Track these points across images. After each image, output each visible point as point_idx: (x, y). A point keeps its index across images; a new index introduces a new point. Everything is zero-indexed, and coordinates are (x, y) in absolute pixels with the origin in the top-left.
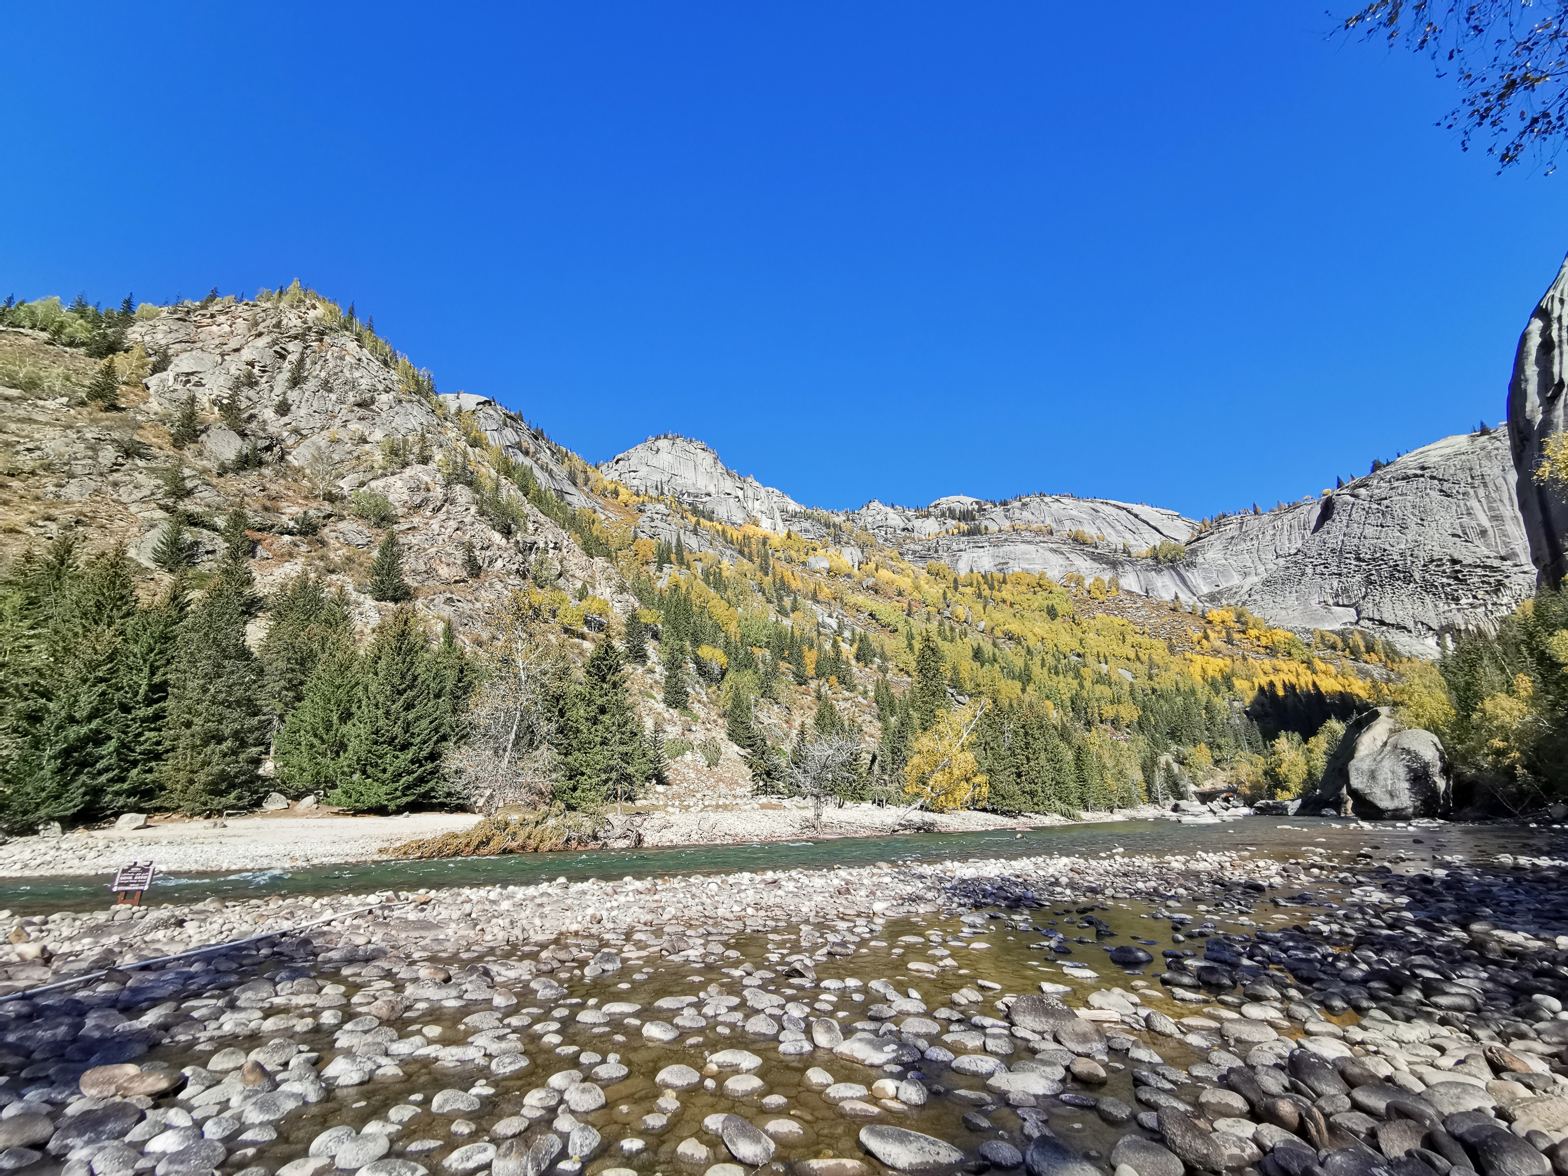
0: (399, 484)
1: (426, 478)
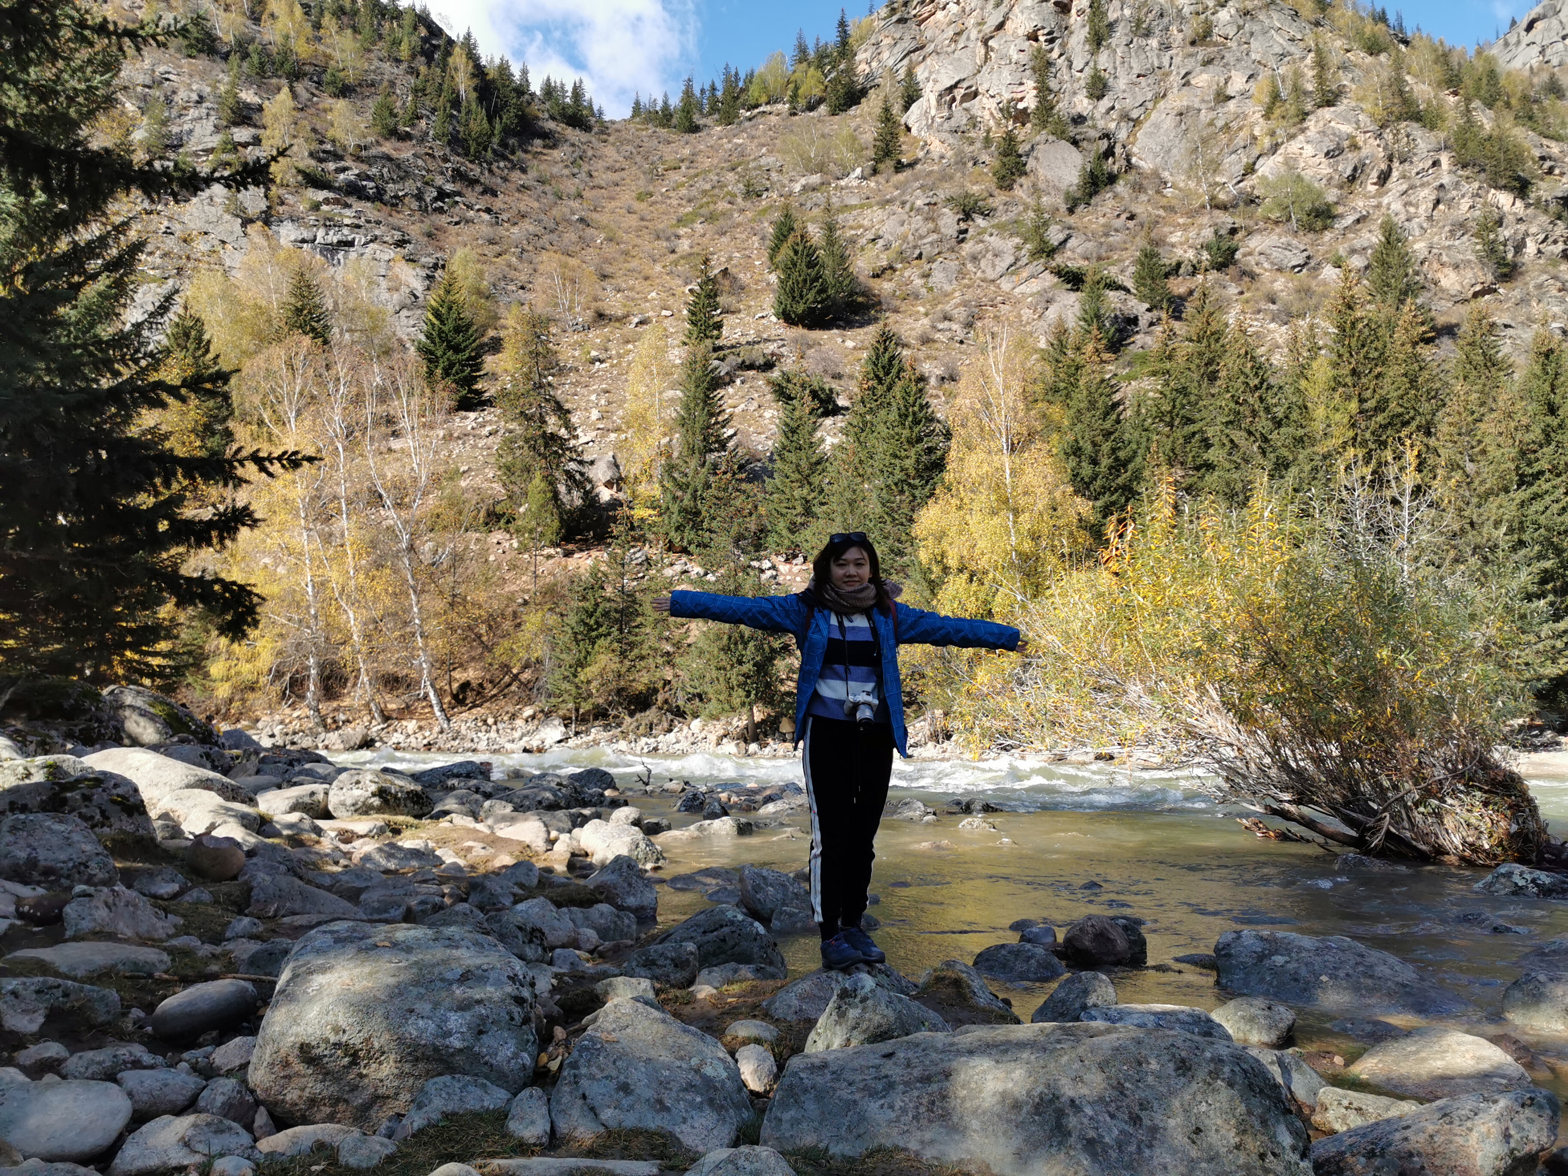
0: (1309, 150)
1: (1346, 129)
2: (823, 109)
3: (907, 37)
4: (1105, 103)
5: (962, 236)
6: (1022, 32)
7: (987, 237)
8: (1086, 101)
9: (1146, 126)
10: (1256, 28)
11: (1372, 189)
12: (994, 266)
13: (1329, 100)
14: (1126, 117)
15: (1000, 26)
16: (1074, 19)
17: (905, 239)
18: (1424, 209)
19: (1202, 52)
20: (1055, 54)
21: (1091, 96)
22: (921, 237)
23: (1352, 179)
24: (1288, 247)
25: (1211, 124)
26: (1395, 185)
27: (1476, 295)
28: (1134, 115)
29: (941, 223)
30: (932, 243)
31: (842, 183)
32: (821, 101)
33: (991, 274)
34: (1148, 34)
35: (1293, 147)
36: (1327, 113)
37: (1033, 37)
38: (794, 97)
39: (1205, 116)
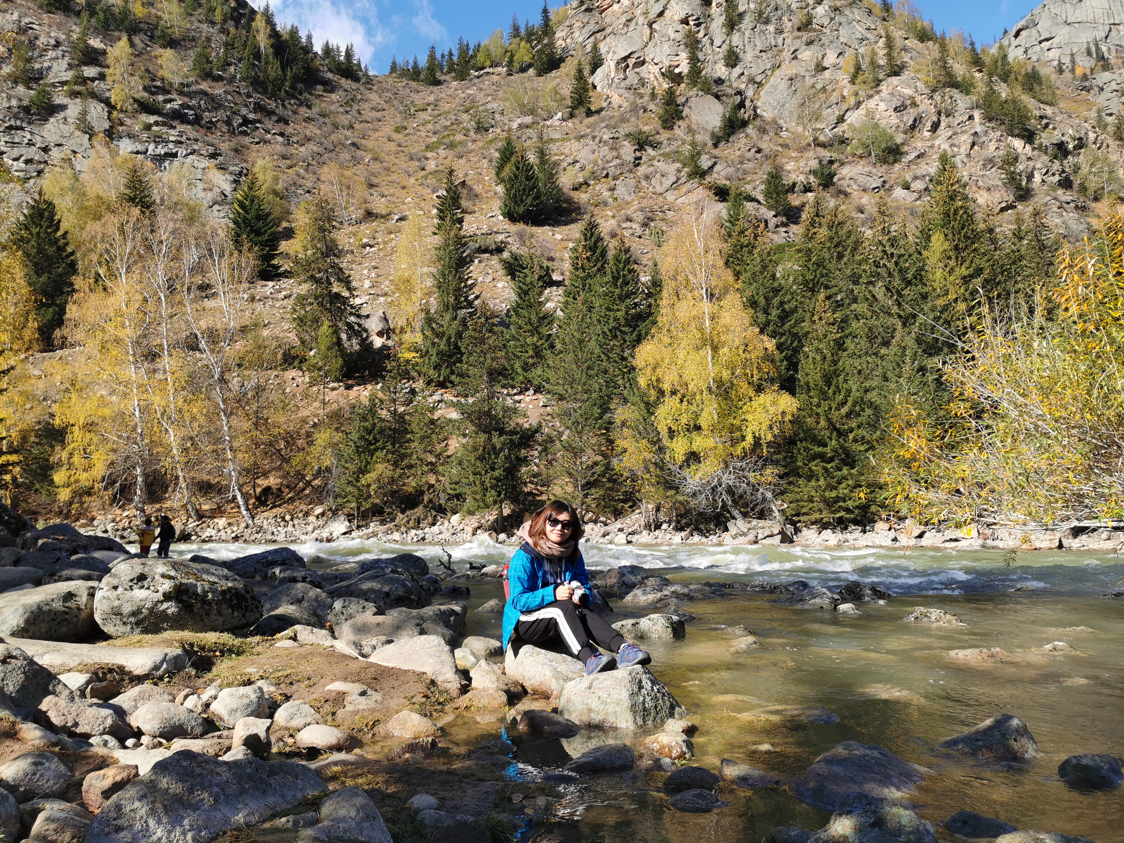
0: (882, 106)
1: (908, 92)
2: (531, 71)
3: (592, 22)
4: (737, 70)
5: (637, 162)
6: (677, 18)
7: (655, 163)
8: (724, 68)
9: (767, 88)
10: (843, 20)
11: (927, 134)
12: (661, 183)
13: (896, 71)
14: (752, 80)
15: (661, 14)
16: (714, 9)
17: (595, 163)
18: (964, 149)
19: (806, 36)
20: (701, 35)
21: (727, 65)
22: (608, 162)
23: (913, 127)
24: (869, 175)
25: (813, 86)
26: (943, 132)
27: (1003, 210)
28: (758, 79)
29: (622, 152)
30: (615, 166)
31: (548, 123)
32: (530, 66)
33: (659, 189)
34: (767, 22)
35: (871, 104)
36: (894, 80)
37: (685, 21)
38: (511, 62)
39: (809, 81)
